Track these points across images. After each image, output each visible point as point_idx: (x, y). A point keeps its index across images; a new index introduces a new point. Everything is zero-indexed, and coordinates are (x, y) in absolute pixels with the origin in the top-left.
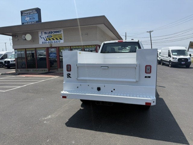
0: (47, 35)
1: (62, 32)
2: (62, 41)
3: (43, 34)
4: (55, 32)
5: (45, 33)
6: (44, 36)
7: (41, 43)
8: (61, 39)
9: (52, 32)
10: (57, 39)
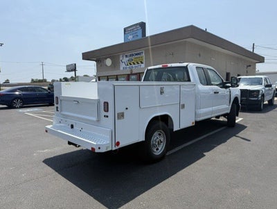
0: (127, 59)
1: (143, 54)
2: (143, 66)
3: (124, 57)
4: (136, 54)
5: (126, 56)
6: (125, 60)
7: (121, 68)
8: (142, 63)
9: (133, 55)
10: (138, 63)
